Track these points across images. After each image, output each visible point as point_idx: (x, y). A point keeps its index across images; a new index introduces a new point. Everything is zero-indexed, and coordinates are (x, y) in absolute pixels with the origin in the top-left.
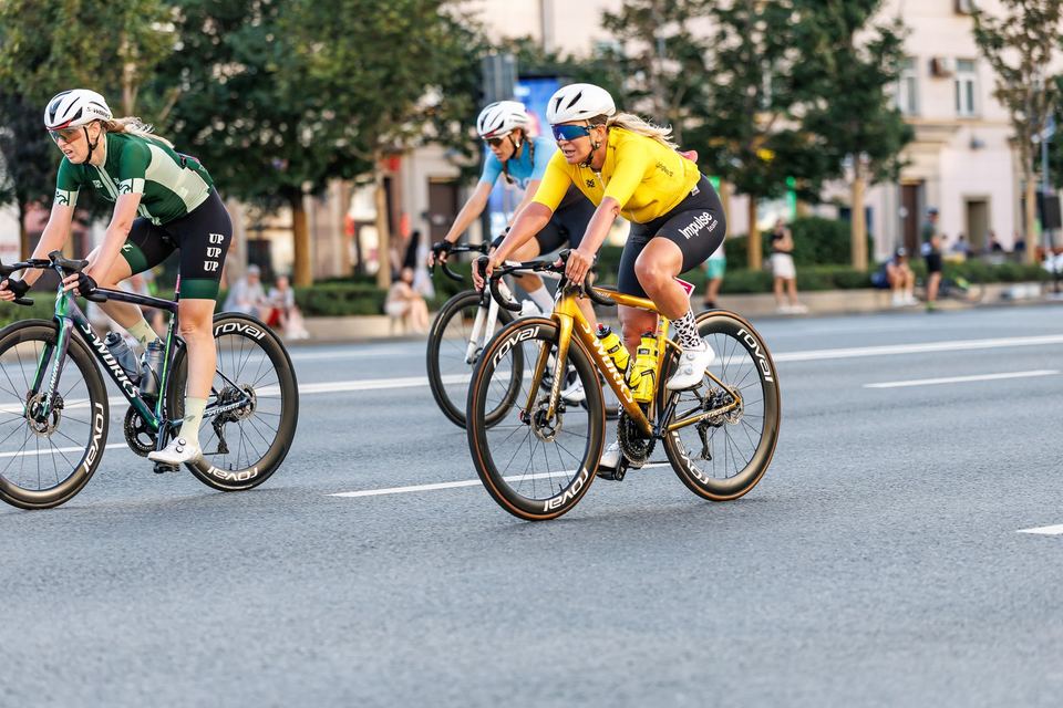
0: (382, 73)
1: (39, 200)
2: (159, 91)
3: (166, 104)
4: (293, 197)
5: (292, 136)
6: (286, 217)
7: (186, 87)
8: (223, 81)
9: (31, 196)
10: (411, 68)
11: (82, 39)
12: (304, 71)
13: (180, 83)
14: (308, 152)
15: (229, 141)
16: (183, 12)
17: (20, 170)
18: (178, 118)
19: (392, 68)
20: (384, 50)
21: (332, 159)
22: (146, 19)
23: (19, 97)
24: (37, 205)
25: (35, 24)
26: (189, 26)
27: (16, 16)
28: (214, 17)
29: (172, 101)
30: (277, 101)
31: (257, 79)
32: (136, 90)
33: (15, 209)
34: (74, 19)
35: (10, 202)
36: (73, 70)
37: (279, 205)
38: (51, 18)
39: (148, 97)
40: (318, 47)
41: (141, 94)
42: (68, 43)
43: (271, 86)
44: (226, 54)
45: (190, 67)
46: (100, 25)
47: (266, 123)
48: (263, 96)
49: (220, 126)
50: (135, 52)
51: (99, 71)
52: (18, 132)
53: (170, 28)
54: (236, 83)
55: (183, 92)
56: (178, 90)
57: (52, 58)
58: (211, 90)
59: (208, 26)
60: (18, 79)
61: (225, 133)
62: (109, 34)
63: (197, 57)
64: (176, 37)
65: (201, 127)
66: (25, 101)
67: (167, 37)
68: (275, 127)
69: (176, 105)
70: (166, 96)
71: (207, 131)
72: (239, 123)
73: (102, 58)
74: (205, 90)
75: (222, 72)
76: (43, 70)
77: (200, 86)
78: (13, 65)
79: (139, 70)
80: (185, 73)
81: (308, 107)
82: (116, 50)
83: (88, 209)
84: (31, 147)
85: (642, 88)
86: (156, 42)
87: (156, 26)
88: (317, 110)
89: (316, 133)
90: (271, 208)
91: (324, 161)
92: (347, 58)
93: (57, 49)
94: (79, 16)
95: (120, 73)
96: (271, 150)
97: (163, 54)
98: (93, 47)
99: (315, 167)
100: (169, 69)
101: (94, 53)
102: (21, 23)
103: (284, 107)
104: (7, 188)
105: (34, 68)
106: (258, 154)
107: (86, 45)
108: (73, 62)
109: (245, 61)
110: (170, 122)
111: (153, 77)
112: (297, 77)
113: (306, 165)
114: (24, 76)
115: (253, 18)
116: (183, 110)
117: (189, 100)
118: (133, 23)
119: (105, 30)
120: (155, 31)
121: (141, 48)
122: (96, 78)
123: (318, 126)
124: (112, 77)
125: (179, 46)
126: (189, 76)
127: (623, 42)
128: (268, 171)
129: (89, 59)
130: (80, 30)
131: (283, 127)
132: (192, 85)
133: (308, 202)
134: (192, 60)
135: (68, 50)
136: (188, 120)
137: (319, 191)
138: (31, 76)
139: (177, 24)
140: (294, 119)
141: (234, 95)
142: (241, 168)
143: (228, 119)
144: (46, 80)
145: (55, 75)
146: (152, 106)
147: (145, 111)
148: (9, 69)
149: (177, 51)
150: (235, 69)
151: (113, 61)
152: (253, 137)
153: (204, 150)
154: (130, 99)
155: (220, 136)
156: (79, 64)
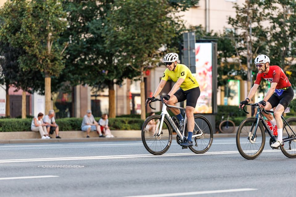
0: (145, 39)
1: (14, 83)
2: (61, 43)
3: (64, 48)
4: (110, 85)
5: (110, 61)
6: (106, 92)
7: (71, 42)
8: (85, 40)
9: (11, 82)
10: (155, 37)
11: (33, 23)
12: (116, 37)
13: (69, 40)
14: (116, 67)
15: (86, 63)
16: (70, 14)
17: (7, 72)
18: (68, 53)
19: (149, 37)
20: (146, 30)
21: (124, 70)
22: (57, 16)
23: (8, 44)
24: (13, 85)
25: (15, 17)
26: (73, 19)
27: (8, 14)
28: (82, 16)
29: (66, 47)
30: (105, 48)
31: (98, 39)
32: (52, 42)
33: (5, 87)
34: (30, 16)
35: (3, 84)
36: (29, 34)
37: (104, 87)
38: (22, 15)
39: (56, 45)
40: (121, 28)
41: (54, 44)
42: (28, 24)
43: (103, 42)
44: (86, 30)
46: (40, 18)
47: (101, 56)
48: (99, 46)
49: (83, 57)
50: (52, 28)
51: (39, 35)
52: (7, 58)
53: (66, 19)
54: (89, 41)
55: (70, 43)
56: (68, 43)
57: (21, 30)
58: (80, 43)
60: (8, 38)
61: (85, 60)
62: (43, 21)
64: (68, 23)
65: (76, 57)
66: (10, 46)
67: (64, 23)
68: (104, 58)
69: (67, 49)
70: (64, 44)
71: (79, 58)
72: (90, 56)
73: (40, 30)
74: (78, 43)
75: (84, 36)
76: (18, 34)
77: (76, 42)
78: (6, 32)
79: (53, 35)
80: (71, 36)
81: (116, 51)
82: (46, 27)
83: (32, 87)
84: (12, 63)
85: (243, 47)
86: (60, 25)
87: (60, 19)
88: (120, 52)
89: (119, 60)
90: (101, 89)
92: (132, 32)
93: (23, 26)
94: (32, 14)
95: (47, 36)
96: (102, 67)
97: (63, 29)
98: (36, 26)
99: (118, 73)
100: (65, 36)
101: (38, 29)
102: (10, 17)
103: (108, 51)
104: (2, 78)
105: (14, 34)
106: (97, 68)
107: (34, 25)
108: (29, 31)
109: (93, 33)
110: (64, 55)
111: (59, 37)
112: (113, 39)
113: (115, 73)
114: (11, 36)
115: (97, 16)
116: (70, 50)
117: (71, 47)
118: (52, 17)
119: (41, 20)
120: (60, 21)
121: (55, 27)
122: (37, 38)
123: (120, 58)
124: (44, 38)
125: (69, 27)
126: (72, 37)
127: (236, 29)
128: (100, 74)
129: (35, 30)
130: (32, 20)
131: (107, 58)
132: (72, 41)
133: (115, 86)
134: (73, 32)
135: (27, 27)
136: (70, 54)
137: (119, 83)
138: (13, 36)
139: (68, 19)
140: (111, 55)
141: (88, 45)
142: (90, 73)
143: (86, 54)
144: (19, 38)
145: (22, 36)
146: (58, 48)
147: (56, 50)
148: (5, 34)
149: (68, 28)
150: (89, 35)
151: (44, 31)
152: (95, 61)
153: (77, 65)
154: (49, 46)
155: (83, 61)
156: (31, 32)
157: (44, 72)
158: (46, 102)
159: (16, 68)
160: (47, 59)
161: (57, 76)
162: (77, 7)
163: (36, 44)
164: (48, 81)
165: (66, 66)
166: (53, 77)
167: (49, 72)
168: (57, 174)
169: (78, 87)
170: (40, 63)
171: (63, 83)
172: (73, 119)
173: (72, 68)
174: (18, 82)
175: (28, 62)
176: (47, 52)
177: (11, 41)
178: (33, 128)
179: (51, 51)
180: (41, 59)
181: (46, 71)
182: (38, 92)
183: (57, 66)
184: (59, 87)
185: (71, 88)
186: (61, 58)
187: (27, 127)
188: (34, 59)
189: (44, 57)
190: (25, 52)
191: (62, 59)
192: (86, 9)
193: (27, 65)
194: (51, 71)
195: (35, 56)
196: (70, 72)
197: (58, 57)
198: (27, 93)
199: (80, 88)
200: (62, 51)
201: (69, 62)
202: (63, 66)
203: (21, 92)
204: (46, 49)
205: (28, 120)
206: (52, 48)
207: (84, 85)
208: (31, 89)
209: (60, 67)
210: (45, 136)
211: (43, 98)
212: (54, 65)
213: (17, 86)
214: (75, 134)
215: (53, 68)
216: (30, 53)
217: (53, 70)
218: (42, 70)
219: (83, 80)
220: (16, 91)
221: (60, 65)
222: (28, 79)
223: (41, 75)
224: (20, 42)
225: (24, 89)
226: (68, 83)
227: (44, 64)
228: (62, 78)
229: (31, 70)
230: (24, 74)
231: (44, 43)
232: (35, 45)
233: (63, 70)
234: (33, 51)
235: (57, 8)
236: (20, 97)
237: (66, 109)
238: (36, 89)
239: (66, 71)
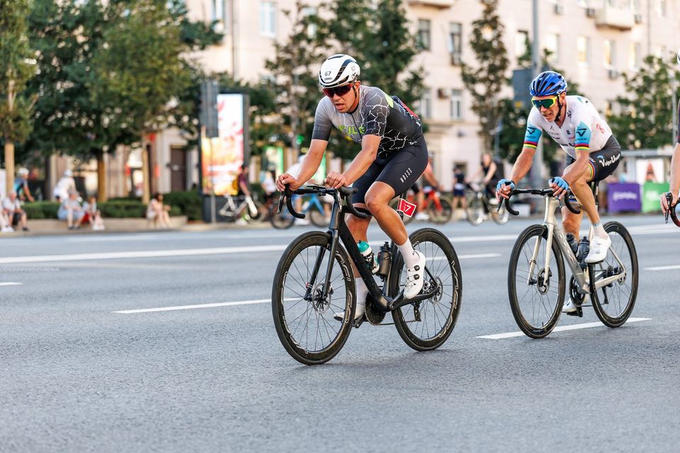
0: (147, 89)
2: (27, 95)
3: (31, 102)
4: (98, 154)
5: (98, 122)
6: (94, 164)
7: (42, 93)
8: (62, 91)
10: (163, 87)
12: (105, 87)
13: (39, 91)
14: (106, 130)
15: (64, 124)
16: (42, 53)
18: (37, 111)
19: (152, 86)
20: (147, 77)
21: (119, 134)
22: (22, 57)
26: (44, 62)
28: (58, 56)
29: (34, 101)
30: (91, 103)
31: (80, 91)
32: (15, 94)
37: (90, 158)
39: (21, 99)
40: (113, 74)
41: (18, 97)
43: (88, 95)
44: (63, 77)
45: (44, 83)
47: (84, 114)
48: (82, 100)
49: (60, 115)
50: (15, 75)
53: (34, 62)
54: (69, 93)
55: (40, 96)
56: (38, 95)
58: (55, 96)
59: (55, 62)
61: (62, 119)
63: (49, 78)
64: (38, 67)
65: (50, 115)
67: (32, 67)
68: (89, 116)
69: (36, 103)
70: (31, 97)
71: (53, 118)
72: (70, 114)
74: (52, 96)
75: (60, 86)
77: (49, 94)
79: (16, 85)
80: (41, 87)
81: (107, 106)
82: (4, 73)
85: (286, 101)
86: (27, 69)
87: (27, 61)
88: (113, 108)
89: (111, 120)
90: (86, 160)
91: (114, 135)
92: (129, 80)
95: (6, 86)
96: (87, 128)
97: (30, 76)
99: (110, 138)
100: (34, 84)
103: (95, 106)
106: (80, 131)
109: (74, 81)
110: (32, 113)
111: (24, 88)
112: (101, 90)
113: (105, 137)
115: (78, 57)
116: (40, 106)
117: (43, 101)
118: (14, 59)
120: (26, 64)
121: (19, 72)
123: (112, 117)
124: (3, 88)
125: (38, 72)
126: (44, 87)
127: (276, 76)
128: (84, 140)
131: (94, 117)
132: (45, 93)
133: (106, 157)
134: (45, 79)
136: (42, 112)
137: (112, 151)
139: (38, 60)
140: (99, 113)
141: (68, 99)
142: (71, 138)
143: (64, 112)
146: (23, 103)
147: (20, 106)
149: (38, 74)
150: (68, 85)
151: (3, 79)
152: (77, 122)
153: (50, 128)
154: (11, 100)
155: (59, 121)
157: (3, 137)
158: (8, 180)
160: (8, 118)
161: (22, 143)
162: (50, 44)
164: (10, 150)
165: (36, 129)
166: (17, 145)
167: (10, 138)
168: (19, 281)
169: (54, 158)
171: (31, 153)
172: (46, 203)
173: (44, 131)
176: (8, 108)
179: (14, 108)
181: (6, 136)
183: (21, 127)
184: (25, 158)
185: (43, 160)
186: (28, 116)
189: (3, 116)
191: (31, 118)
192: (63, 48)
194: (13, 136)
196: (41, 137)
197: (23, 115)
199: (57, 161)
200: (28, 106)
201: (40, 123)
202: (31, 129)
204: (6, 104)
206: (15, 102)
207: (61, 155)
209: (27, 130)
210: (7, 227)
212: (19, 125)
214: (48, 225)
215: (18, 131)
217: (17, 134)
219: (61, 148)
221: (27, 126)
226: (38, 154)
228: (30, 145)
231: (3, 96)
233: (31, 135)
235: (21, 45)
237: (35, 190)
239: (35, 135)
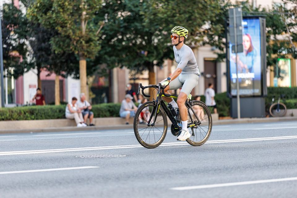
0: (187, 16)
1: (45, 67)
2: (96, 23)
3: (99, 28)
4: (149, 66)
5: (149, 41)
6: (146, 74)
7: (107, 21)
8: (122, 18)
9: (43, 65)
10: (199, 14)
11: (65, 1)
12: (155, 14)
13: (104, 19)
14: (156, 48)
15: (124, 43)
17: (38, 54)
18: (103, 34)
19: (191, 14)
20: (189, 6)
21: (165, 51)
23: (39, 24)
24: (45, 69)
29: (101, 27)
30: (144, 26)
31: (136, 18)
32: (87, 22)
33: (36, 71)
35: (34, 68)
36: (61, 13)
37: (143, 70)
39: (91, 25)
40: (160, 5)
41: (88, 24)
42: (60, 3)
43: (141, 21)
44: (123, 7)
45: (108, 13)
47: (139, 36)
48: (138, 24)
49: (120, 37)
50: (86, 7)
51: (72, 14)
52: (38, 39)
54: (127, 20)
55: (105, 23)
56: (104, 22)
57: (53, 9)
58: (117, 22)
60: (39, 17)
61: (122, 40)
64: (103, 1)
65: (113, 38)
66: (41, 26)
67: (99, 1)
68: (142, 38)
69: (103, 28)
70: (99, 24)
71: (116, 39)
72: (128, 36)
73: (73, 9)
74: (114, 22)
75: (121, 15)
76: (49, 13)
77: (112, 21)
78: (37, 11)
79: (87, 14)
80: (106, 15)
81: (156, 30)
82: (79, 5)
83: (65, 71)
84: (43, 45)
85: (294, 22)
86: (95, 3)
88: (160, 31)
89: (159, 40)
90: (141, 72)
91: (162, 52)
92: (173, 9)
93: (55, 5)
95: (80, 15)
96: (141, 47)
97: (98, 7)
98: (69, 4)
99: (159, 54)
100: (101, 14)
101: (71, 7)
103: (147, 30)
104: (33, 61)
105: (45, 13)
106: (135, 48)
107: (67, 3)
108: (61, 10)
109: (131, 11)
110: (100, 35)
111: (94, 16)
112: (152, 17)
113: (155, 53)
114: (42, 16)
116: (106, 30)
117: (108, 26)
121: (89, 5)
122: (70, 17)
123: (160, 37)
124: (77, 17)
125: (104, 4)
126: (108, 16)
128: (139, 56)
129: (68, 9)
131: (146, 38)
133: (155, 68)
134: (109, 10)
135: (60, 6)
136: (107, 34)
137: (160, 64)
138: (44, 16)
140: (150, 35)
141: (126, 24)
142: (128, 54)
143: (123, 34)
144: (50, 18)
145: (54, 15)
146: (93, 28)
147: (91, 31)
148: (35, 13)
149: (103, 6)
150: (126, 14)
151: (78, 10)
152: (134, 42)
153: (113, 46)
154: (84, 26)
155: (120, 41)
156: (64, 11)
157: (78, 54)
158: (82, 87)
159: (47, 50)
160: (81, 40)
161: (93, 58)
163: (70, 24)
164: (83, 64)
165: (102, 47)
166: (88, 60)
167: (83, 55)
168: (96, 165)
169: (115, 70)
170: (73, 44)
171: (98, 66)
172: (110, 104)
173: (109, 49)
174: (51, 66)
175: (61, 43)
176: (81, 32)
177: (42, 21)
178: (68, 115)
179: (86, 32)
180: (75, 40)
181: (81, 53)
182: (73, 76)
183: (92, 47)
184: (95, 70)
185: (108, 71)
186: (97, 38)
187: (61, 114)
188: (67, 41)
189: (78, 38)
190: (57, 33)
191: (98, 40)
193: (59, 47)
194: (86, 53)
195: (68, 37)
196: (106, 53)
197: (93, 38)
198: (60, 78)
199: (118, 72)
200: (97, 31)
201: (106, 43)
202: (99, 48)
203: (53, 76)
204: (80, 29)
205: (62, 107)
206: (87, 28)
207: (121, 67)
208: (64, 73)
209: (96, 49)
210: (81, 123)
211: (77, 82)
212: (90, 46)
213: (49, 70)
214: (113, 121)
215: (88, 50)
216: (63, 33)
217: (88, 52)
218: (76, 52)
219: (121, 63)
220: (48, 75)
221: (96, 46)
222: (61, 62)
223: (76, 58)
224: (52, 22)
225: (58, 73)
226: (103, 66)
227: (78, 46)
228: (99, 60)
229: (64, 52)
230: (57, 56)
231: (77, 23)
232: (68, 26)
233: (99, 52)
234: (66, 32)
236: (53, 82)
237: (102, 94)
238: (69, 73)
239: (102, 52)
